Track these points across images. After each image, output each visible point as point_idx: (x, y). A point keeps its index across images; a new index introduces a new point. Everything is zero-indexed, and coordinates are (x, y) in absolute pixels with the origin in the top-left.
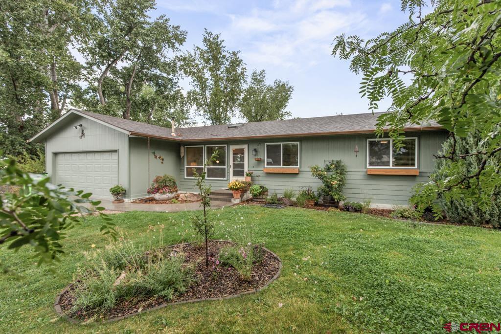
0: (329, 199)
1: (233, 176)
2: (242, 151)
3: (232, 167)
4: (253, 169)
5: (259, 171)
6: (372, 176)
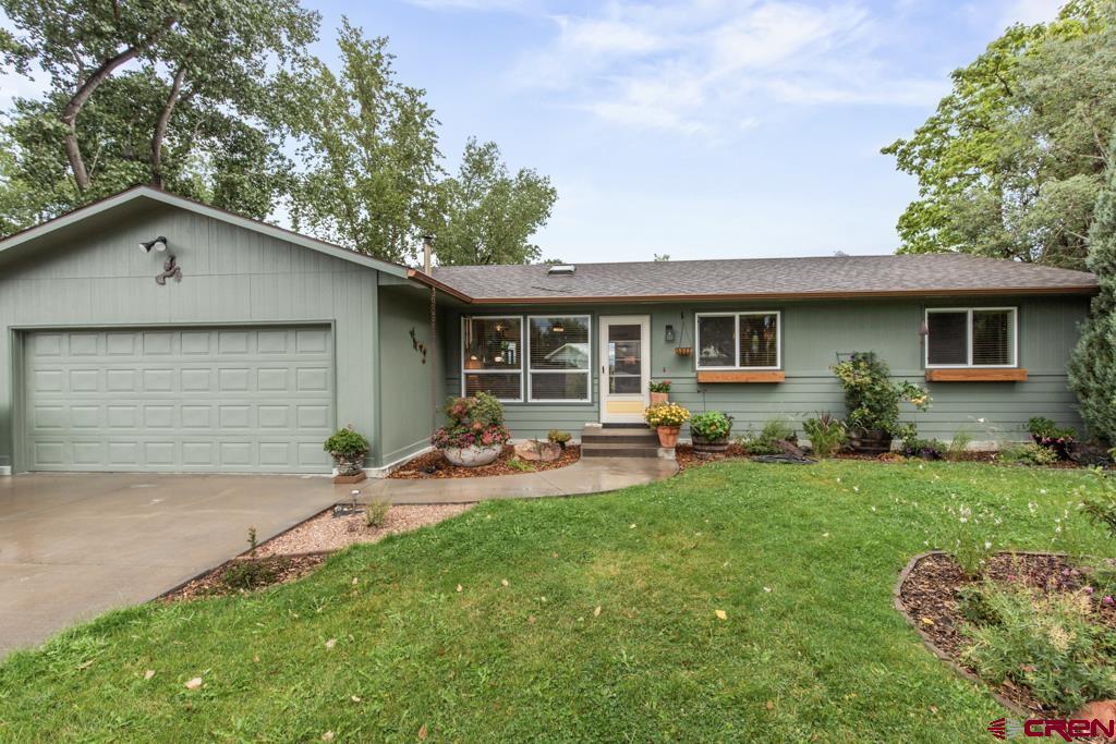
0: (878, 437)
1: (611, 391)
2: (634, 333)
3: (607, 371)
4: (663, 375)
5: (683, 381)
6: (935, 384)
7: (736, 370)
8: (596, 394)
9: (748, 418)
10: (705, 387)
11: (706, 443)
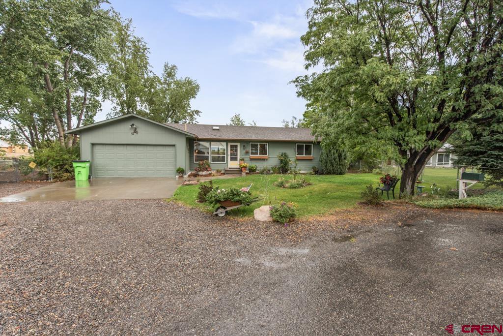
0: (285, 170)
1: (230, 160)
2: (236, 146)
3: (230, 155)
4: (242, 157)
5: (247, 158)
6: (298, 160)
7: (259, 156)
8: (227, 161)
9: (260, 166)
10: (252, 159)
11: (252, 171)
